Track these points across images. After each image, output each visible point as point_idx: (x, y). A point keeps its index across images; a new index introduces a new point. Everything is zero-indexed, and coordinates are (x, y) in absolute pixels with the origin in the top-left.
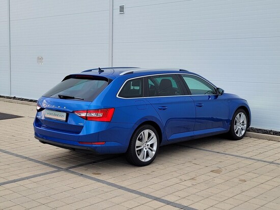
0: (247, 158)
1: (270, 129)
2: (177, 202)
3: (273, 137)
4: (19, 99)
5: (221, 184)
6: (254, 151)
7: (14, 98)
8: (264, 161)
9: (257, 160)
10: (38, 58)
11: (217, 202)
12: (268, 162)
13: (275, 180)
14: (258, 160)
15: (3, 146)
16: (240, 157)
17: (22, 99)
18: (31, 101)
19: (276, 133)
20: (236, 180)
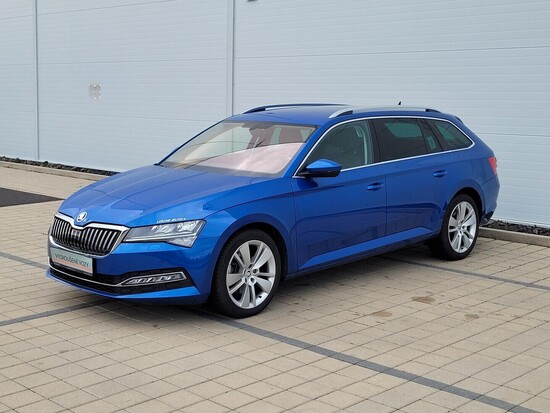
0: (484, 276)
1: (533, 224)
2: (347, 353)
3: (538, 239)
4: (54, 166)
5: (432, 321)
6: (500, 265)
7: (46, 164)
8: (517, 283)
9: (503, 280)
10: (92, 87)
11: (421, 353)
12: (524, 284)
13: (532, 315)
14: (505, 281)
15: (24, 253)
16: (472, 274)
17: (61, 167)
18: (78, 169)
19: (544, 231)
20: (461, 315)
